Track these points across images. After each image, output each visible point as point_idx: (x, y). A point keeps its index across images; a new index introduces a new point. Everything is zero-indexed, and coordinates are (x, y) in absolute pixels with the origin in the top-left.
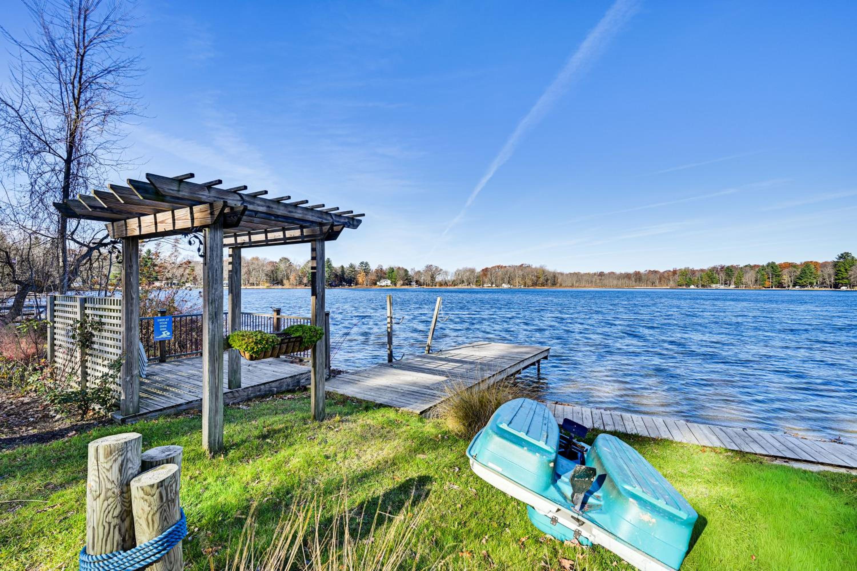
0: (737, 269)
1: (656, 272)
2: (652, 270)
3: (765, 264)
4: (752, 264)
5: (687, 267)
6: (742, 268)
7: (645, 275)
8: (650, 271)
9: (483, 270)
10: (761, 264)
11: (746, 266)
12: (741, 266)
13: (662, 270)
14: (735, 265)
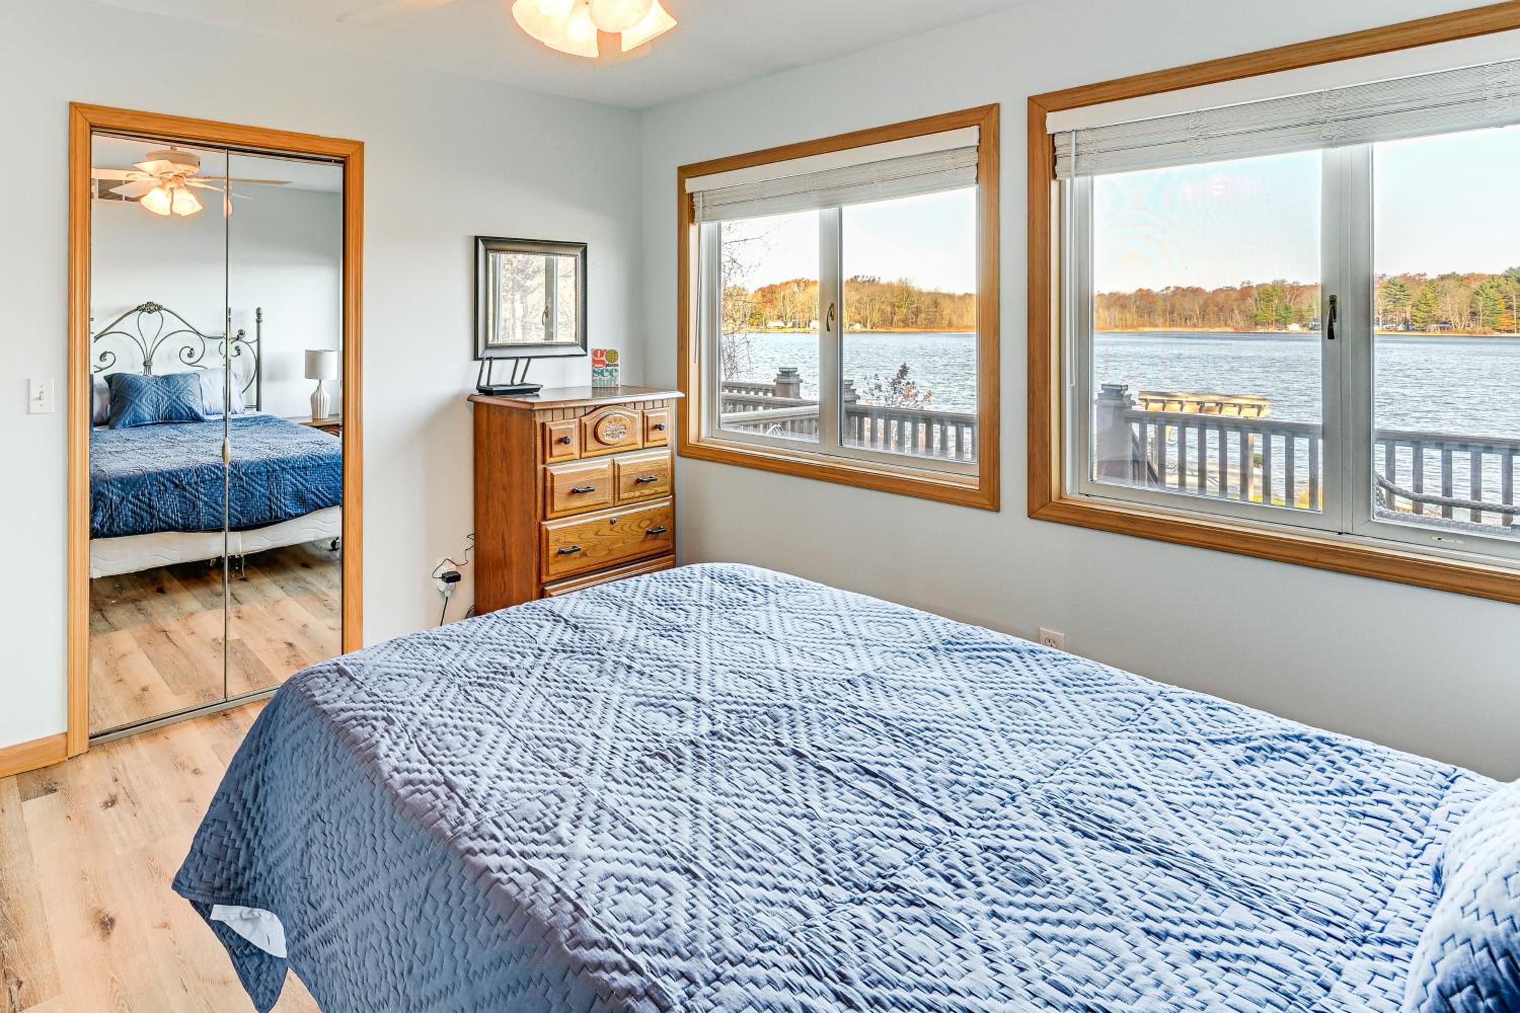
0: (1419, 283)
1: (1195, 292)
2: (1185, 285)
3: (1500, 271)
4: (1462, 272)
5: (1279, 278)
6: (1432, 282)
7: (1165, 298)
8: (1177, 288)
9: (762, 290)
10: (1488, 271)
11: (1443, 278)
12: (1432, 275)
13: (1209, 288)
14: (1413, 273)
